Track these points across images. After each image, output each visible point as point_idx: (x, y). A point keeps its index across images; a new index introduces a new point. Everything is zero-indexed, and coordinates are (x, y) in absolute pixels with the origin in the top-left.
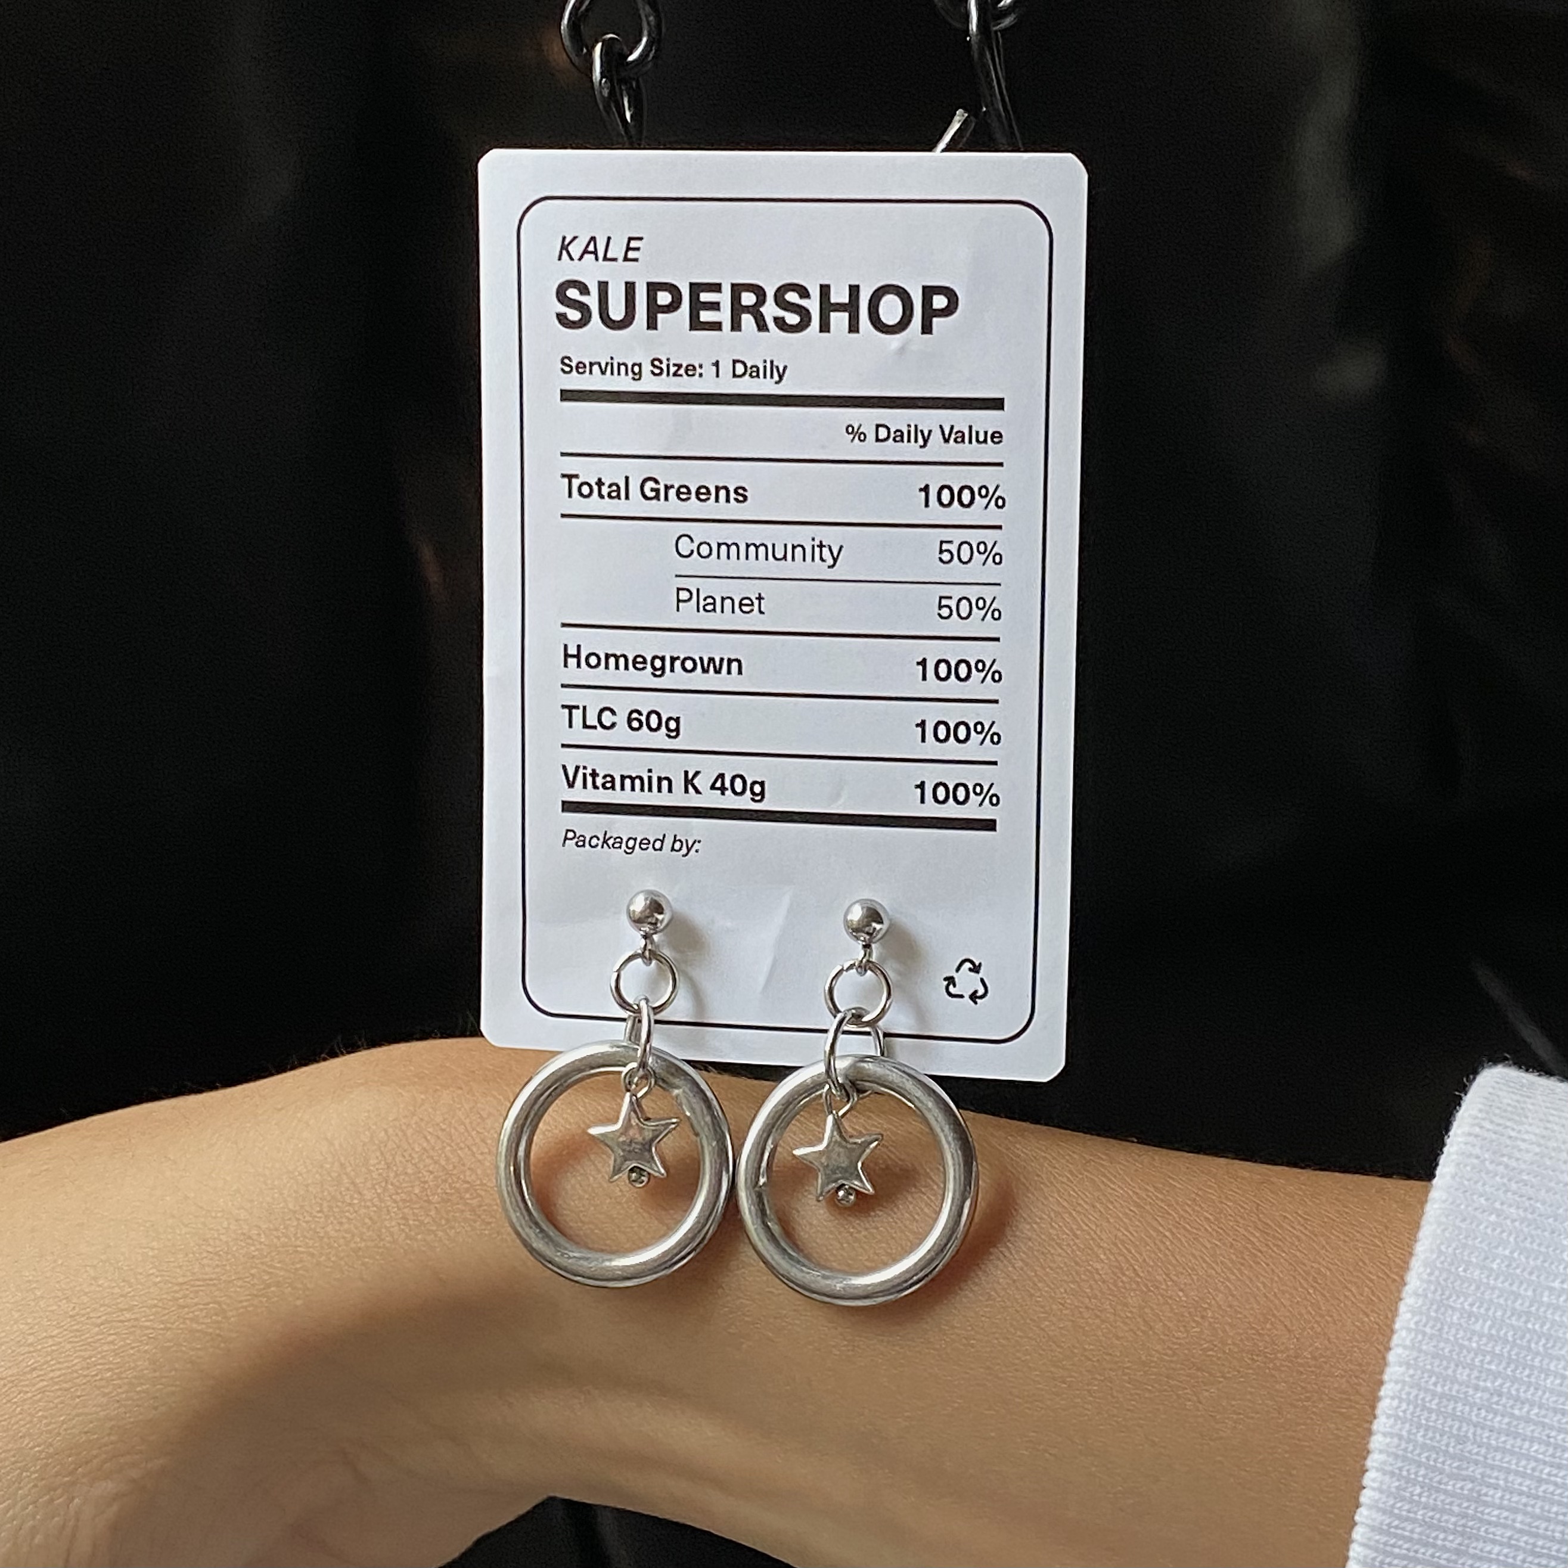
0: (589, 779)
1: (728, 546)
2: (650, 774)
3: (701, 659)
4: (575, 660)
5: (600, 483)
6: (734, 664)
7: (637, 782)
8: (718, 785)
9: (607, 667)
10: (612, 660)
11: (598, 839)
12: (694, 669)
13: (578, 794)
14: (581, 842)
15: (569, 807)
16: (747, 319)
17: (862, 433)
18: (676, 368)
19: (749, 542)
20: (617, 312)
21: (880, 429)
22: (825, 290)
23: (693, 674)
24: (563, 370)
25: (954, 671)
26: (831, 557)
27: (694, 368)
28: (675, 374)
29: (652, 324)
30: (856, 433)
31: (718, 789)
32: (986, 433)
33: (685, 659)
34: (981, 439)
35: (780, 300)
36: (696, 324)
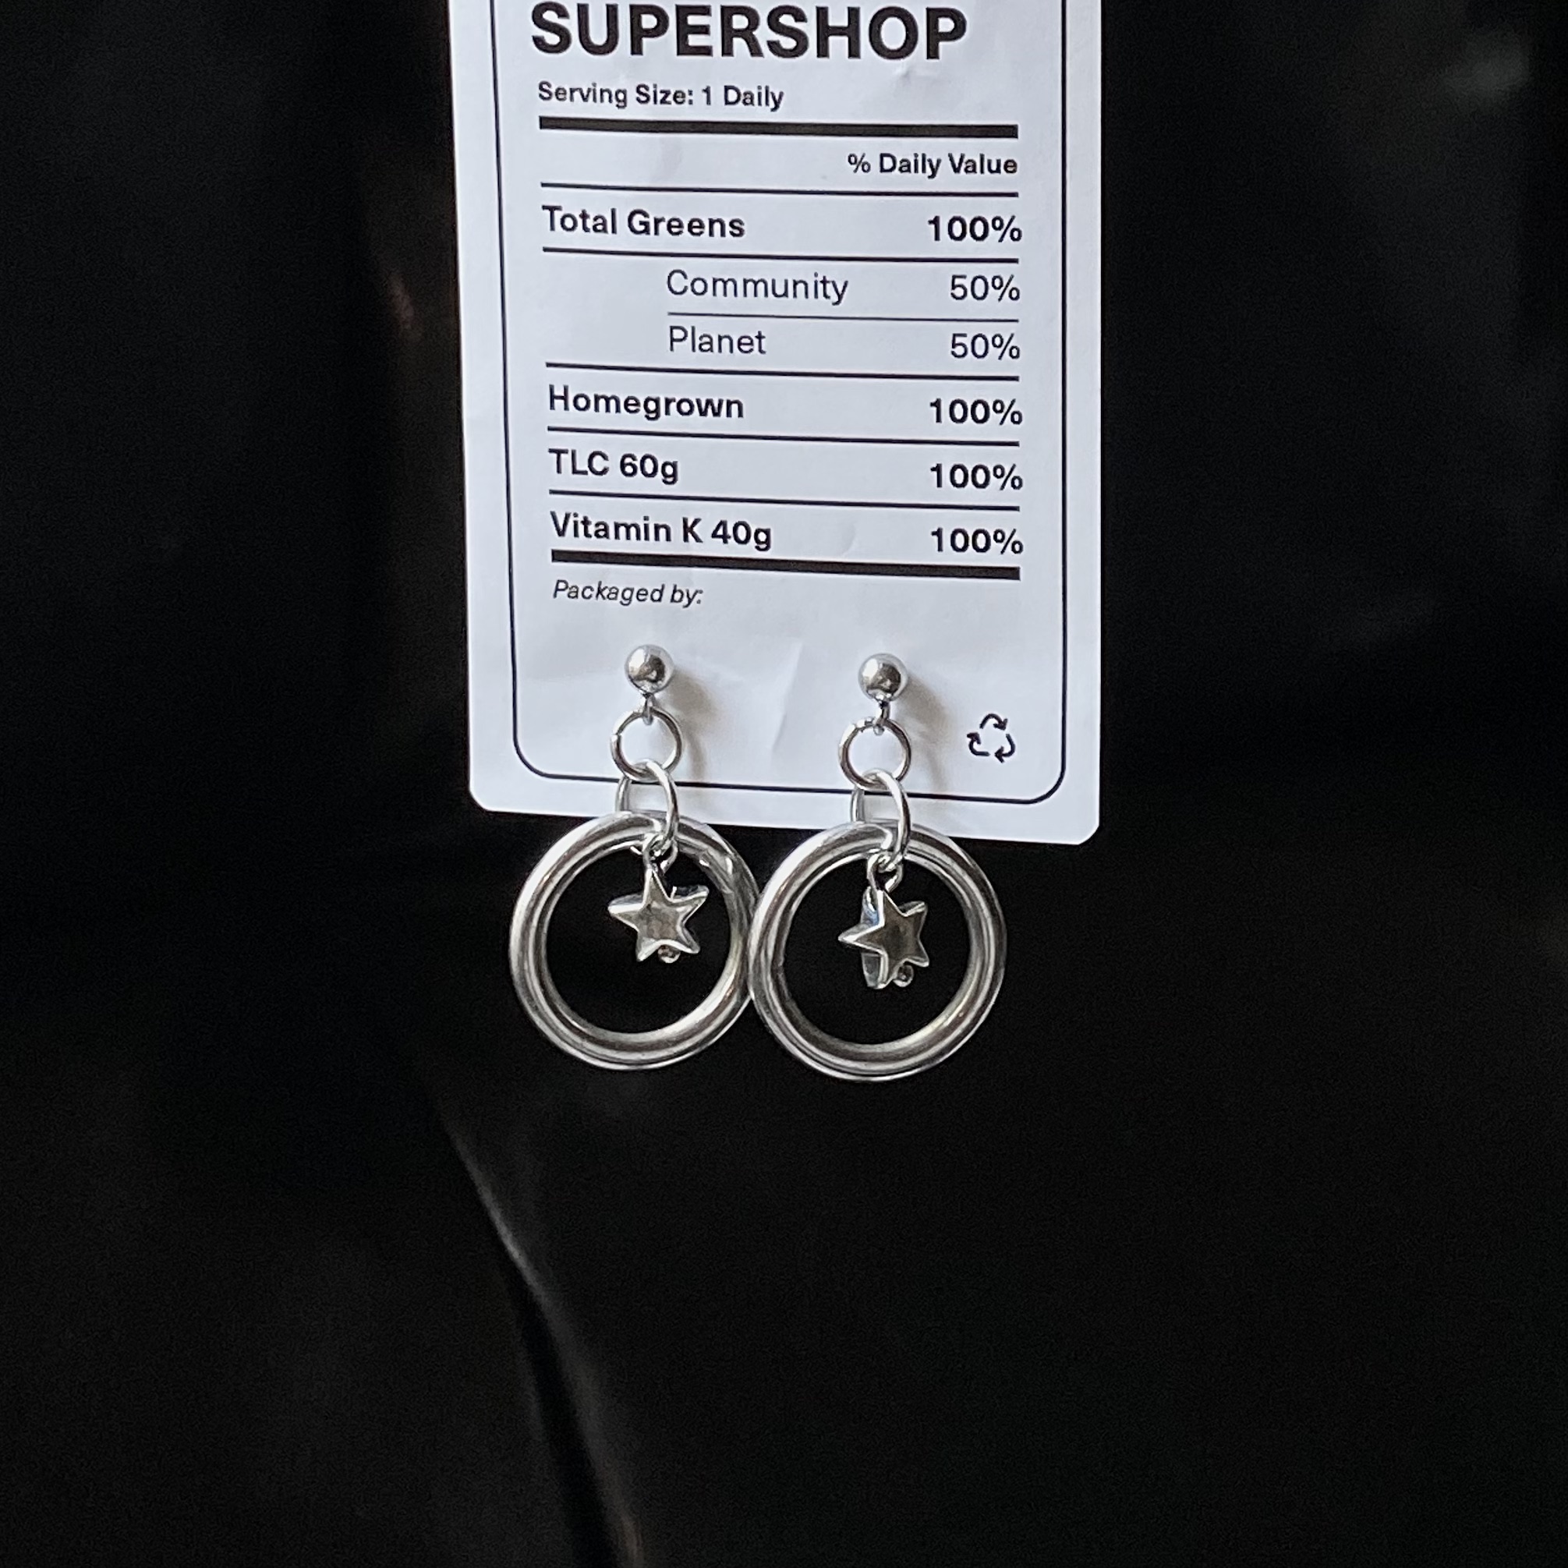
0: (581, 528)
1: (725, 283)
2: (646, 522)
3: (698, 401)
4: (562, 402)
5: (584, 216)
6: (736, 407)
7: (633, 530)
8: (720, 532)
9: (597, 409)
10: (602, 402)
11: (592, 589)
12: (690, 412)
13: (569, 543)
14: (574, 593)
15: (558, 556)
16: (739, 43)
17: (866, 163)
18: (663, 95)
19: (748, 278)
20: (599, 37)
21: (885, 159)
22: (822, 13)
23: (691, 416)
24: (541, 96)
25: (971, 411)
26: (836, 295)
27: (684, 96)
28: (663, 101)
29: (636, 49)
30: (858, 163)
31: (720, 537)
32: (999, 162)
33: (681, 401)
34: (994, 168)
35: (774, 23)
36: (683, 49)
